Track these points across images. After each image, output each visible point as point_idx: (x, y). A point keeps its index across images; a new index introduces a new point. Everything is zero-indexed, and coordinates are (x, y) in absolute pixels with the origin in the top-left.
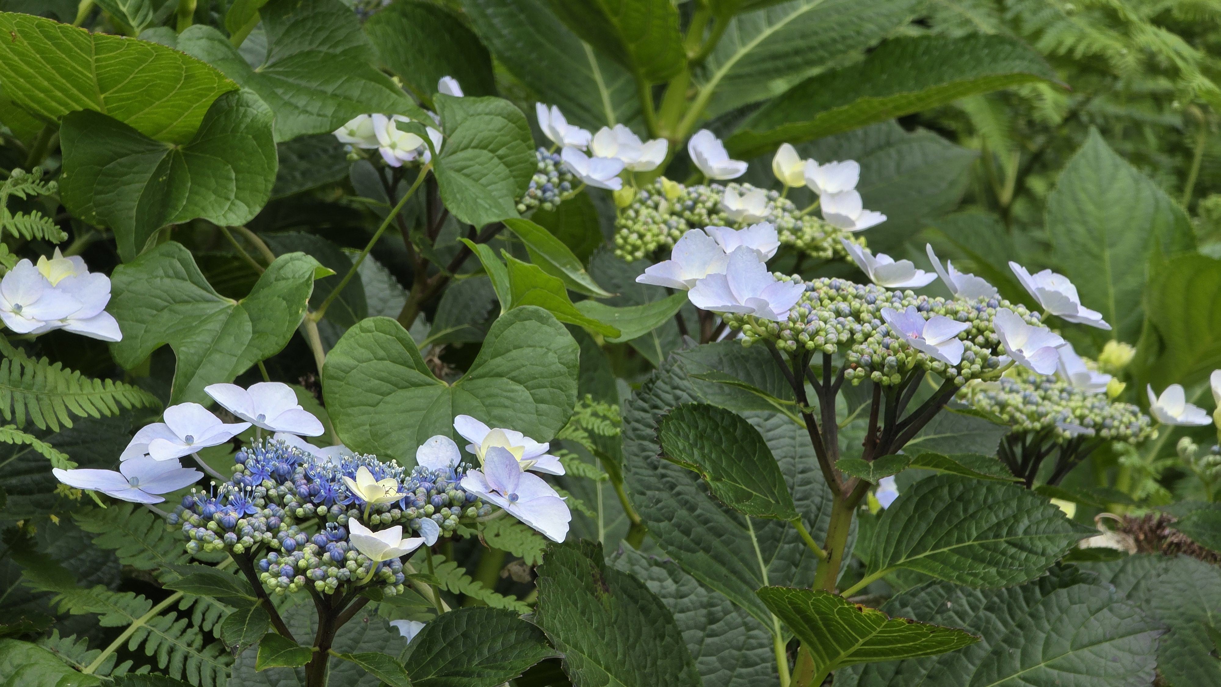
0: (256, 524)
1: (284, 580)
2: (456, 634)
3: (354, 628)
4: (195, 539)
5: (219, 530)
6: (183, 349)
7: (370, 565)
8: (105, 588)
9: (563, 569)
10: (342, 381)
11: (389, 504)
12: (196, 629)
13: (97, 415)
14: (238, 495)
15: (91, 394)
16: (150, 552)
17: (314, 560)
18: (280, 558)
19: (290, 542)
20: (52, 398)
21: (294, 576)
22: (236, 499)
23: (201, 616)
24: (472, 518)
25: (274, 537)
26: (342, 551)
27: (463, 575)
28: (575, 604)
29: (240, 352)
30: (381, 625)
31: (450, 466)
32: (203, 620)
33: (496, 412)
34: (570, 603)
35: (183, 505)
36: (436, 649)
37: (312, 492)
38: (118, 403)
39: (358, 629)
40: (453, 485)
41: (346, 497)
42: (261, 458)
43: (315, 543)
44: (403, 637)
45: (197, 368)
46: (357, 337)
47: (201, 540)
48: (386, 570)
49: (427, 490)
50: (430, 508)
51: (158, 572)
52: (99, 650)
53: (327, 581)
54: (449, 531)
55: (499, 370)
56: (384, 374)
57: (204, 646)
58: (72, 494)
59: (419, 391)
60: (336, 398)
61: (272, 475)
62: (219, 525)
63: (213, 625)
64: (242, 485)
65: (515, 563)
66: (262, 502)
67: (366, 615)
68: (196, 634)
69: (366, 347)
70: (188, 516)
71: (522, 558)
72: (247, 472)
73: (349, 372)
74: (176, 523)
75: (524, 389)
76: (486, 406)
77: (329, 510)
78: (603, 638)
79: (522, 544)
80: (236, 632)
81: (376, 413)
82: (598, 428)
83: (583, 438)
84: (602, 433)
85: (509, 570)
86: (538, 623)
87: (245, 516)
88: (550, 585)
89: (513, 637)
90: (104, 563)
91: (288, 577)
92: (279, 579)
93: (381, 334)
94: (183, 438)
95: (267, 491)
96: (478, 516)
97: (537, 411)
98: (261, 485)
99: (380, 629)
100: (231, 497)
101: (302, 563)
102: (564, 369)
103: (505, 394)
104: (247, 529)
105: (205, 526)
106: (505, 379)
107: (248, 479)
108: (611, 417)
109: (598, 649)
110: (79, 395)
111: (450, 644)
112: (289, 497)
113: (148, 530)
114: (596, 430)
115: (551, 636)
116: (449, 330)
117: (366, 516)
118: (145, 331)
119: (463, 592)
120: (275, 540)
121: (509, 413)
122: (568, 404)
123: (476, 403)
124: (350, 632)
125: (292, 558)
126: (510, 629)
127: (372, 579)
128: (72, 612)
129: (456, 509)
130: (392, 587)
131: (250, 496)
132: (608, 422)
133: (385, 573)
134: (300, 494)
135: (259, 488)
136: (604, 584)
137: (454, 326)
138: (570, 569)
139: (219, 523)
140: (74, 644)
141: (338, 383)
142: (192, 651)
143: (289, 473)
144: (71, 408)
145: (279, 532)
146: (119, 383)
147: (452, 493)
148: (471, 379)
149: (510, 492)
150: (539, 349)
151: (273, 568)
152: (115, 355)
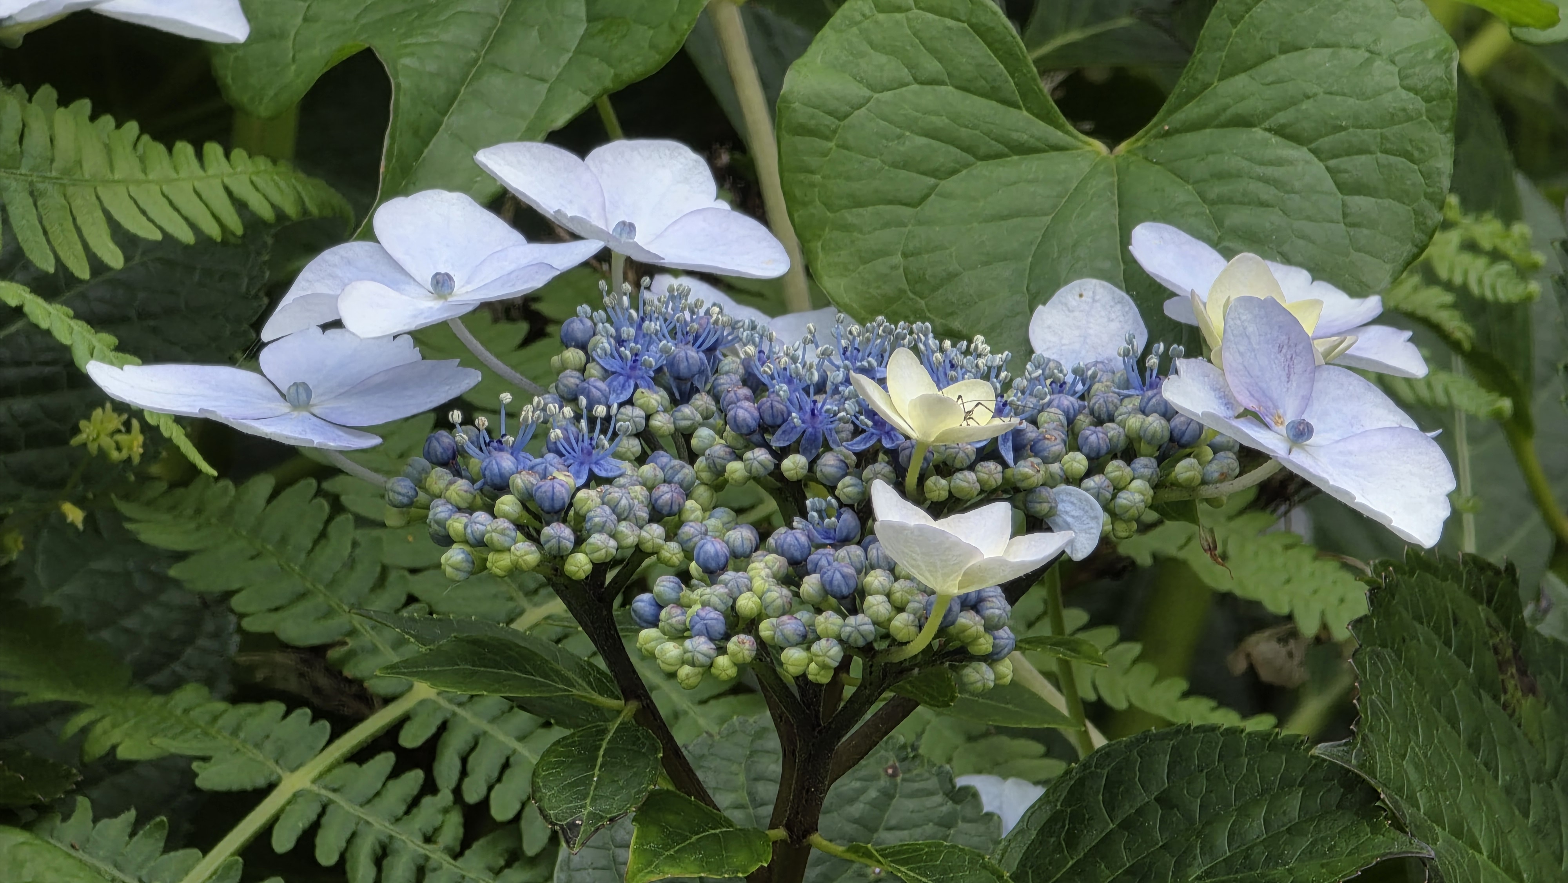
0: (624, 502)
1: (701, 645)
2: (1143, 798)
3: (863, 791)
4: (466, 542)
5: (526, 519)
6: (406, 61)
7: (927, 608)
8: (205, 691)
9: (1422, 630)
10: (827, 138)
11: (971, 449)
12: (445, 796)
13: (186, 236)
14: (572, 429)
15: (170, 181)
16: (321, 598)
17: (778, 594)
18: (686, 591)
19: (713, 547)
20: (70, 190)
21: (727, 637)
22: (567, 439)
23: (458, 764)
24: (1189, 487)
25: (668, 538)
26: (851, 571)
27: (1135, 661)
28: (1453, 721)
29: (555, 71)
30: (933, 783)
31: (1126, 354)
32: (464, 773)
33: (1238, 217)
34: (1442, 720)
35: (427, 455)
36: (1090, 838)
37: (768, 419)
38: (240, 205)
39: (873, 794)
40: (1137, 401)
41: (857, 431)
42: (628, 331)
43: (779, 551)
44: (990, 815)
45: (444, 114)
46: (866, 24)
47: (480, 544)
48: (969, 621)
49: (1067, 413)
50: (1078, 462)
51: (345, 649)
52: (196, 852)
53: (815, 647)
54: (1128, 521)
55: (1241, 108)
56: (941, 122)
57: (466, 843)
58: (119, 448)
59: (1031, 166)
60: (812, 185)
61: (658, 378)
62: (525, 507)
63: (490, 788)
64: (583, 401)
65: (1267, 633)
66: (634, 446)
67: (892, 760)
68: (446, 811)
69: (893, 51)
70: (441, 485)
71: (1290, 618)
72: (593, 370)
73: (847, 116)
74: (411, 504)
75: (1311, 157)
76: (1212, 203)
77: (812, 463)
78: (1526, 815)
79: (1288, 581)
80: (571, 785)
81: (920, 223)
82: (1480, 282)
83: (1443, 307)
84: (1489, 295)
85: (1248, 656)
86: (1362, 766)
87: (594, 480)
88: (1388, 671)
89: (1293, 804)
90: (188, 640)
91: (711, 639)
92: (688, 643)
93: (930, 16)
94: (425, 276)
95: (648, 417)
96: (1204, 482)
97: (1345, 215)
98: (630, 402)
99: (930, 793)
100: (556, 433)
101: (747, 603)
102: (1416, 104)
103: (1260, 170)
104: (599, 514)
105: (490, 510)
106: (1258, 133)
107: (598, 385)
108: (1513, 253)
109: (1513, 840)
110: (138, 183)
111: (1126, 825)
112: (703, 434)
113: (316, 542)
114: (1475, 289)
115: (1395, 802)
116: (1075, 36)
117: (911, 479)
118: (305, 19)
119: (1137, 703)
120: (673, 546)
121: (1271, 219)
122: (1426, 195)
123: (1182, 194)
124: (852, 801)
125: (719, 589)
126: (1287, 784)
127: (930, 646)
128: (123, 753)
129: (1145, 465)
130: (984, 667)
131: (604, 431)
132: (1503, 267)
133: (964, 629)
134: (737, 426)
135: (628, 410)
136: (1523, 672)
137: (1086, 24)
138: (1436, 629)
139: (527, 500)
140: (132, 834)
141: (818, 143)
142: (437, 854)
143: (701, 372)
144: (117, 216)
145: (681, 524)
146: (238, 154)
147: (1135, 422)
148: (1167, 134)
149: (1290, 416)
150: (1346, 52)
151: (671, 616)
152: (229, 80)
